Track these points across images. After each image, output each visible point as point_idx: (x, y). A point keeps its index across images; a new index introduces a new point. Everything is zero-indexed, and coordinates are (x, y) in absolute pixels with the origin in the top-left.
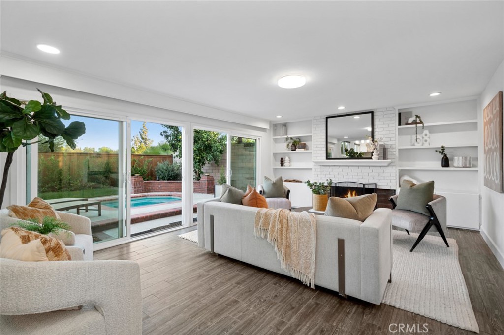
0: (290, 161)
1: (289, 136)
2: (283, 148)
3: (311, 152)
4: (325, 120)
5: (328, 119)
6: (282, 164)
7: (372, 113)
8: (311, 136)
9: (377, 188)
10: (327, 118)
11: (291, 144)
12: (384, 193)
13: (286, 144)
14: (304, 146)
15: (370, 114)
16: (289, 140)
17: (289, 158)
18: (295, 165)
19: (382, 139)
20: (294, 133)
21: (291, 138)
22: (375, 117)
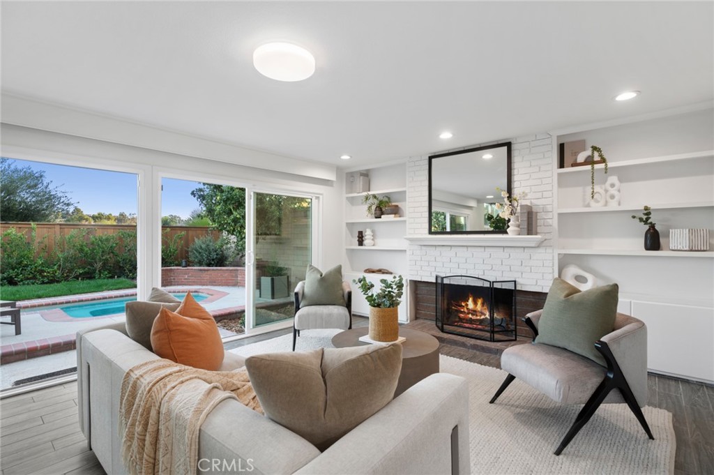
0: (374, 236)
1: (371, 193)
2: (362, 215)
3: (405, 221)
4: (427, 162)
5: (433, 160)
6: (361, 242)
7: (509, 145)
8: (405, 192)
9: (519, 288)
10: (430, 158)
11: (374, 208)
12: (531, 299)
13: (366, 207)
14: (396, 211)
15: (505, 148)
16: (371, 200)
17: (373, 231)
18: (382, 244)
19: (525, 195)
20: (380, 188)
21: (375, 197)
22: (515, 153)
